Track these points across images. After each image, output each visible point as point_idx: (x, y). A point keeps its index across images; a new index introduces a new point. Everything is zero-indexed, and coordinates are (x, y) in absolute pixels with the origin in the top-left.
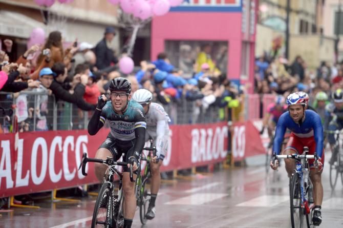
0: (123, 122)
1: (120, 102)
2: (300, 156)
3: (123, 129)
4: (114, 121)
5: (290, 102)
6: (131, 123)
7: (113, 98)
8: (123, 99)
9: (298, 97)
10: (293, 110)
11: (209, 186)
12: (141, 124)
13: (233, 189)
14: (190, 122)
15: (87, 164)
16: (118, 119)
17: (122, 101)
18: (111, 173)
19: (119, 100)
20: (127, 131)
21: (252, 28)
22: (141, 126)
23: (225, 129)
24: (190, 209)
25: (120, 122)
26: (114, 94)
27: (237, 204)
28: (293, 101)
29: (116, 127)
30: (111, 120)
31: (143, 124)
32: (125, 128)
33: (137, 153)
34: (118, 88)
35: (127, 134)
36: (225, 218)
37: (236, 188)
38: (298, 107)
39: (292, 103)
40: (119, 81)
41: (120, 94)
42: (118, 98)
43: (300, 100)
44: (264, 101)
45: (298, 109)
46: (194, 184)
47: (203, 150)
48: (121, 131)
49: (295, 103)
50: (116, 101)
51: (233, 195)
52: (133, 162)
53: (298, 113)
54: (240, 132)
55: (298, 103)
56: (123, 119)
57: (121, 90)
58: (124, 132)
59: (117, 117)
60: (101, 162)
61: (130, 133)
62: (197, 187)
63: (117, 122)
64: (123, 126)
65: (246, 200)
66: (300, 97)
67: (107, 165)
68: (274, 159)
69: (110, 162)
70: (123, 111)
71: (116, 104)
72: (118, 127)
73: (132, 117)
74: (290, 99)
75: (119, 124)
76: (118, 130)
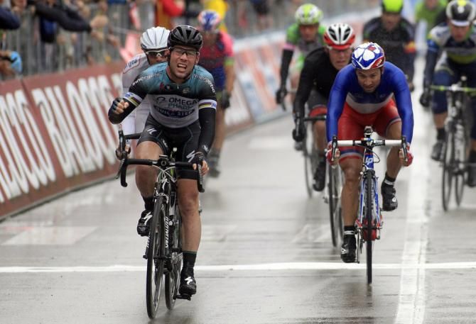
0: (179, 97)
1: (187, 63)
2: (375, 142)
4: (163, 96)
5: (360, 64)
6: (192, 100)
7: (175, 56)
8: (191, 60)
9: (374, 57)
17: (190, 62)
18: (165, 180)
19: (186, 61)
20: (181, 112)
22: (210, 106)
25: (174, 96)
26: (179, 50)
28: (366, 63)
29: (165, 106)
31: (212, 104)
32: (179, 107)
33: (206, 148)
35: (181, 117)
38: (373, 73)
39: (364, 68)
41: (187, 52)
42: (184, 57)
43: (377, 61)
45: (373, 76)
48: (171, 112)
50: (179, 62)
52: (202, 160)
53: (373, 83)
55: (373, 67)
56: (179, 92)
58: (176, 114)
59: (172, 88)
60: (149, 163)
61: (185, 116)
63: (168, 97)
64: (178, 103)
67: (159, 168)
68: (334, 146)
69: (164, 163)
70: (185, 79)
71: (179, 67)
72: (169, 105)
73: (195, 90)
74: (359, 59)
75: (172, 100)
76: (167, 111)
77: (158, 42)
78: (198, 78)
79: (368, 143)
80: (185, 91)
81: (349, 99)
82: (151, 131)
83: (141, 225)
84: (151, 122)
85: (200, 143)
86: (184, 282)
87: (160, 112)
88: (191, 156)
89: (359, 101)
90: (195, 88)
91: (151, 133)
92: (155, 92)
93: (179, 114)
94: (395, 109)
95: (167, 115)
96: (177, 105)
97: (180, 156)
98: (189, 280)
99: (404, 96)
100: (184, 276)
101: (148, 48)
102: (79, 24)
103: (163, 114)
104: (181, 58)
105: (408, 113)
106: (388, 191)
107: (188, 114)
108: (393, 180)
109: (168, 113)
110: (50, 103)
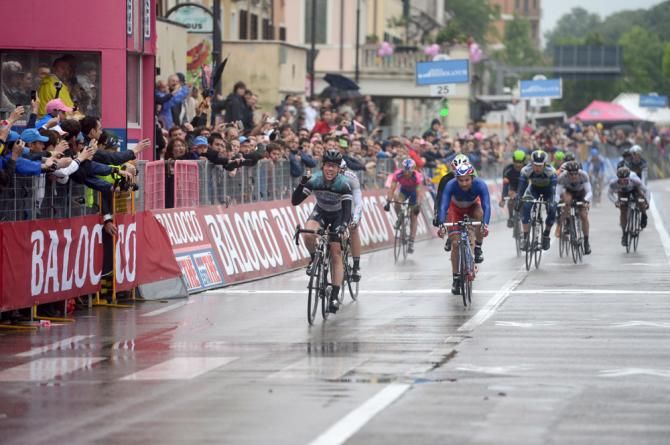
0: (330, 193)
1: (332, 172)
3: (328, 199)
4: (321, 191)
5: (460, 173)
6: (337, 194)
7: (326, 168)
8: (335, 170)
10: (462, 180)
11: (66, 343)
13: (116, 347)
14: (26, 216)
15: (300, 235)
16: (326, 189)
17: (335, 172)
19: (332, 170)
21: (148, 27)
22: (347, 198)
23: (98, 229)
24: (27, 391)
25: (327, 192)
27: (123, 375)
28: (462, 172)
33: (345, 224)
35: (333, 205)
36: (98, 405)
37: (121, 346)
40: (333, 153)
42: (331, 168)
43: (469, 171)
44: (174, 171)
45: (467, 180)
46: (34, 339)
47: (53, 272)
49: (464, 174)
50: (328, 171)
51: (115, 358)
52: (343, 232)
53: (467, 185)
54: (127, 232)
55: (467, 174)
56: (330, 189)
57: (333, 161)
58: (329, 203)
59: (326, 186)
60: (312, 232)
62: (41, 345)
63: (324, 192)
64: (330, 196)
65: (139, 369)
69: (321, 232)
70: (333, 181)
71: (328, 174)
72: (325, 197)
73: (339, 189)
74: (458, 170)
75: (326, 194)
76: (324, 200)
80: (333, 189)
81: (453, 199)
82: (316, 214)
84: (317, 208)
85: (342, 220)
86: (331, 303)
87: (321, 202)
88: (338, 228)
89: (459, 200)
90: (339, 187)
92: (316, 189)
93: (332, 203)
94: (480, 203)
95: (325, 204)
97: (332, 229)
98: (335, 302)
99: (486, 198)
100: (332, 299)
102: (358, 165)
103: (323, 203)
104: (329, 169)
105: (487, 207)
106: (478, 252)
107: (337, 204)
108: (480, 244)
109: (325, 202)
110: (283, 216)
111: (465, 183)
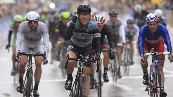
0: (85, 34)
1: (86, 19)
2: (159, 53)
5: (150, 20)
6: (90, 34)
8: (88, 17)
9: (154, 16)
10: (151, 25)
12: (98, 35)
18: (82, 67)
19: (86, 18)
22: (98, 36)
25: (83, 33)
26: (82, 14)
28: (152, 19)
29: (79, 37)
30: (77, 32)
33: (99, 54)
34: (85, 10)
35: (85, 42)
38: (155, 23)
39: (151, 21)
41: (86, 14)
42: (85, 16)
43: (156, 18)
45: (155, 24)
48: (81, 40)
49: (153, 20)
50: (83, 19)
53: (155, 28)
55: (155, 20)
58: (83, 41)
59: (81, 30)
61: (87, 42)
63: (80, 33)
64: (84, 36)
66: (155, 16)
68: (144, 56)
69: (83, 60)
71: (83, 21)
72: (81, 37)
73: (91, 30)
74: (149, 18)
75: (82, 35)
76: (80, 39)
77: (33, 17)
78: (92, 25)
79: (156, 54)
80: (87, 31)
83: (66, 85)
87: (77, 40)
90: (91, 29)
91: (72, 48)
93: (85, 41)
95: (80, 41)
96: (84, 37)
101: (29, 19)
103: (78, 41)
104: (84, 17)
107: (88, 41)
109: (80, 40)
111: (153, 26)
